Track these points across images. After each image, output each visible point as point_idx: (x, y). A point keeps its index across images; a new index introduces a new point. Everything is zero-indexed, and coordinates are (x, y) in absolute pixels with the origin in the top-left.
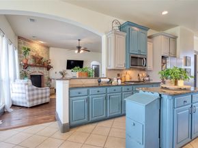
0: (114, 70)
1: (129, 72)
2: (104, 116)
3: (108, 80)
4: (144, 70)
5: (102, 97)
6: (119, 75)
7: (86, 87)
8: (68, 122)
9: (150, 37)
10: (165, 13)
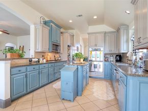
0: (40, 52)
1: (49, 54)
2: (38, 86)
3: (37, 60)
4: (58, 53)
5: (36, 73)
6: (43, 56)
7: (25, 66)
8: (10, 97)
9: (62, 33)
10: (71, 21)
